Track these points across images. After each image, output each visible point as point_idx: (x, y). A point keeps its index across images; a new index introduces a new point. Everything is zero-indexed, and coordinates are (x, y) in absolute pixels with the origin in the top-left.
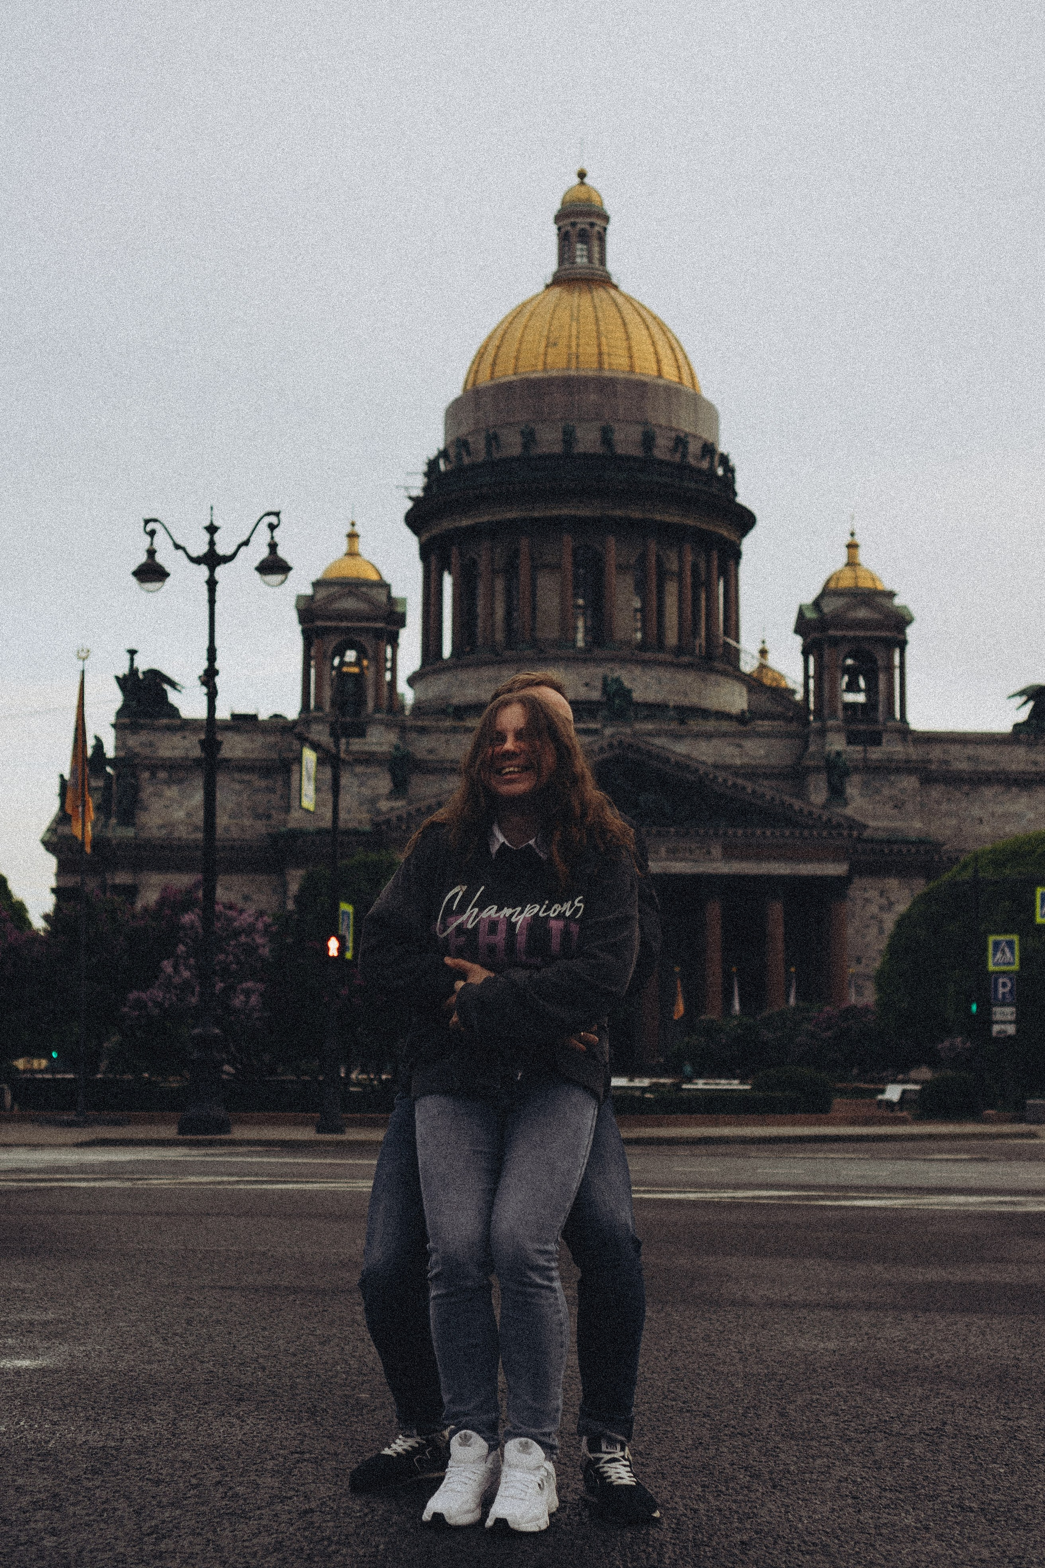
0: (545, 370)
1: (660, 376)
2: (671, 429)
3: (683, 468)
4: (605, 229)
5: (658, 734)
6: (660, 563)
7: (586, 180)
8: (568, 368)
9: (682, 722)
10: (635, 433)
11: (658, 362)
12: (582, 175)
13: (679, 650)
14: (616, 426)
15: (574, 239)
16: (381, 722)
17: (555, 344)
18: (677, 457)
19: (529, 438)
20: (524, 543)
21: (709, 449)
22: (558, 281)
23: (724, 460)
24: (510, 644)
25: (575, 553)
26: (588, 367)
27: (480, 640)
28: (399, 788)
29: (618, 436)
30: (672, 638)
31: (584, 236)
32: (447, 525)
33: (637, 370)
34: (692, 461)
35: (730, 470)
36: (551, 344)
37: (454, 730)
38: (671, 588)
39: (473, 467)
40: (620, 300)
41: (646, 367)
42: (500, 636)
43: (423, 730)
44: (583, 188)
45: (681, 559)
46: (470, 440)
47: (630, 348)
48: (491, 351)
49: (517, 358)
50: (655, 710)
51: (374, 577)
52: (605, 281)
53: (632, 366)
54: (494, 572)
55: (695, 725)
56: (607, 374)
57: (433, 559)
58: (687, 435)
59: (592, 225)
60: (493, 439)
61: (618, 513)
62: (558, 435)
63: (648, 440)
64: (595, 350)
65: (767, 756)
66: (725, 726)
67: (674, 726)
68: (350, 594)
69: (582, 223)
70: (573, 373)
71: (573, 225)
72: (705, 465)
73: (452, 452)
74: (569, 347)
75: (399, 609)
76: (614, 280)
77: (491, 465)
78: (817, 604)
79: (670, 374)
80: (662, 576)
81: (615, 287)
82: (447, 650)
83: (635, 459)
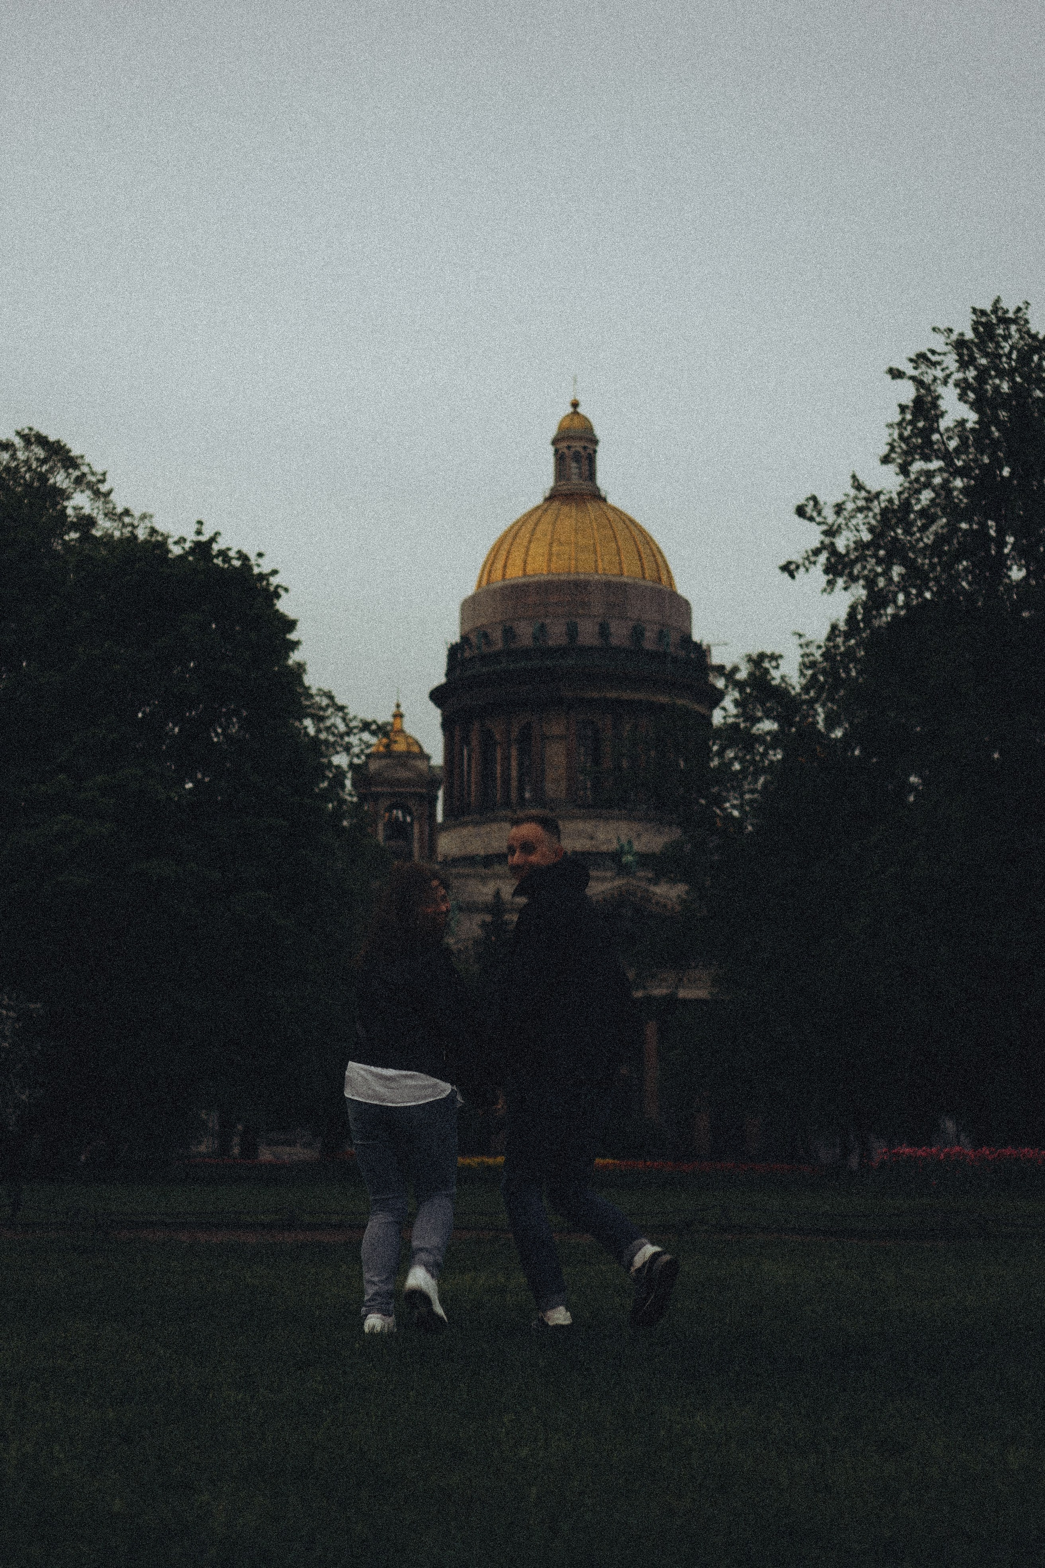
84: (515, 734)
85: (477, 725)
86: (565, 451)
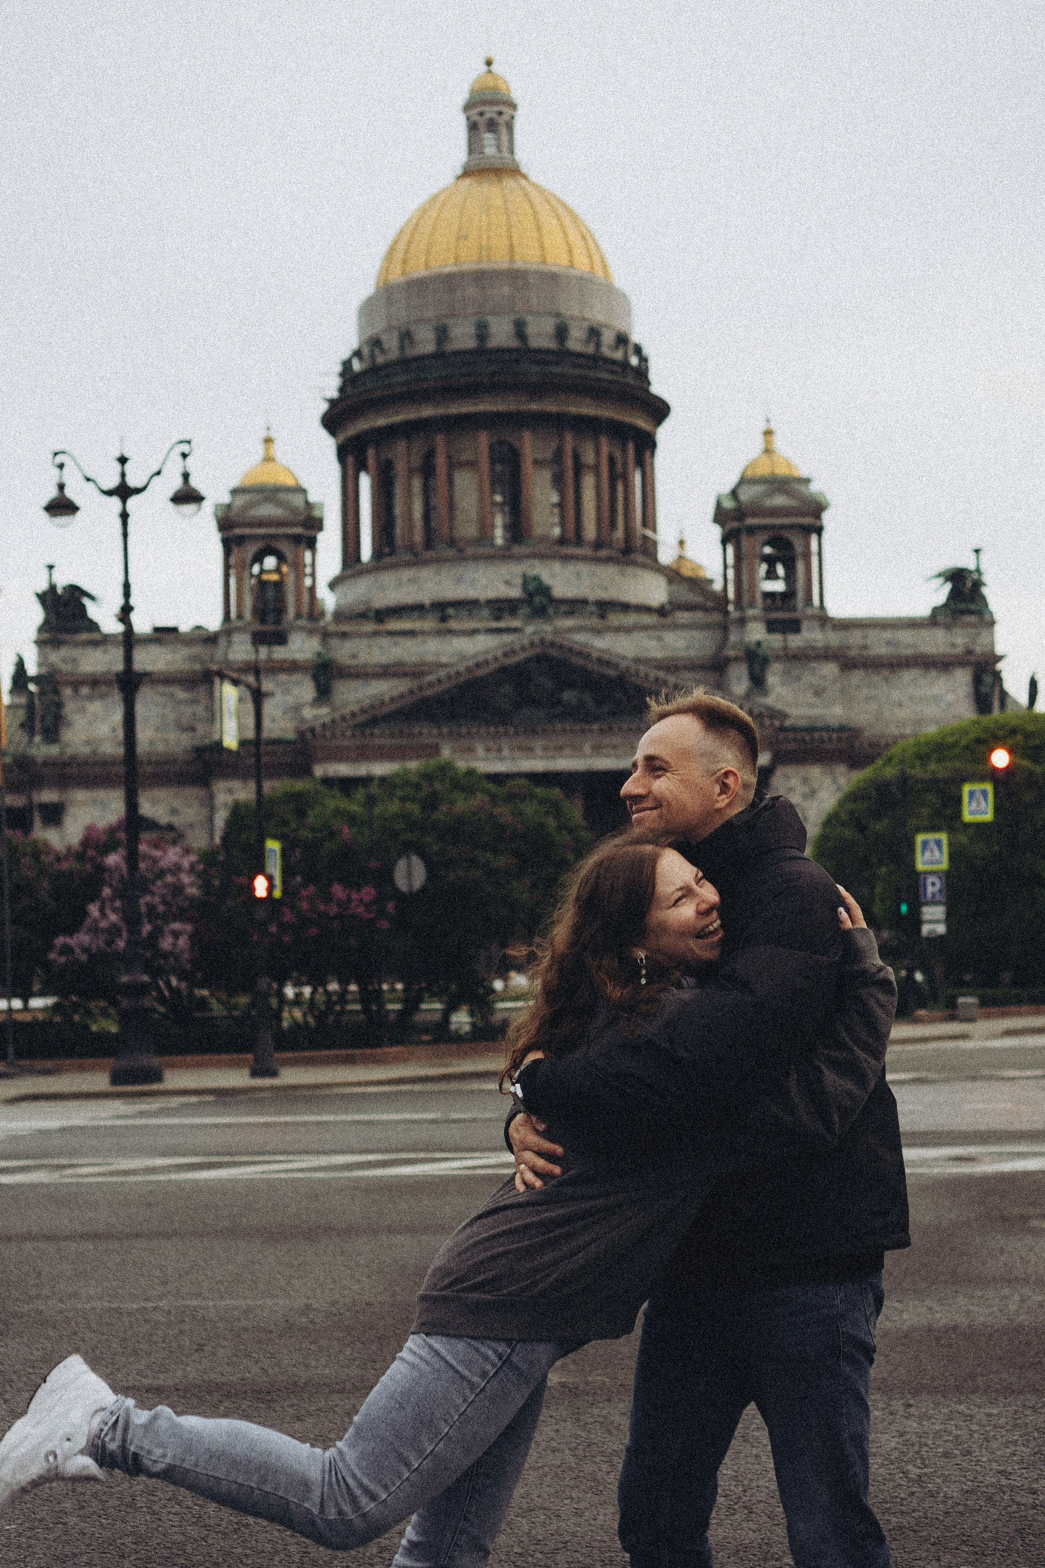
0: (455, 264)
1: (572, 266)
2: (584, 319)
3: (596, 360)
4: (513, 118)
5: (580, 629)
6: (576, 457)
7: (493, 68)
8: (479, 261)
9: (603, 617)
10: (548, 326)
11: (570, 252)
12: (489, 63)
13: (598, 545)
14: (529, 318)
15: (482, 127)
16: (301, 629)
17: (466, 238)
18: (590, 349)
19: (442, 334)
20: (440, 440)
21: (622, 340)
22: (467, 172)
23: (638, 350)
24: (429, 543)
25: (491, 448)
26: (500, 261)
27: (399, 542)
28: (323, 693)
29: (531, 330)
30: (590, 532)
31: (492, 126)
32: (362, 425)
33: (549, 260)
34: (606, 351)
35: (644, 360)
36: (461, 237)
37: (376, 634)
38: (588, 482)
39: (387, 365)
40: (529, 189)
41: (557, 260)
42: (418, 537)
43: (344, 635)
44: (489, 77)
45: (598, 453)
46: (384, 337)
47: (540, 239)
48: (402, 246)
49: (428, 253)
50: (575, 606)
51: (290, 482)
52: (515, 171)
53: (543, 257)
54: (411, 471)
55: (616, 619)
56: (519, 265)
57: (350, 460)
58: (601, 326)
59: (500, 113)
60: (406, 336)
61: (534, 407)
62: (472, 330)
63: (561, 332)
64: (505, 241)
65: (687, 648)
66: (648, 619)
67: (595, 621)
68: (266, 500)
69: (490, 112)
70: (484, 266)
71: (481, 114)
72: (618, 355)
73: (366, 352)
74: (480, 237)
75: (316, 513)
76: (524, 170)
77: (404, 363)
78: (734, 493)
79: (582, 263)
80: (579, 468)
81: (525, 177)
82: (366, 552)
83: (548, 351)
84: (416, 461)
85: (371, 453)
86: (475, 118)
